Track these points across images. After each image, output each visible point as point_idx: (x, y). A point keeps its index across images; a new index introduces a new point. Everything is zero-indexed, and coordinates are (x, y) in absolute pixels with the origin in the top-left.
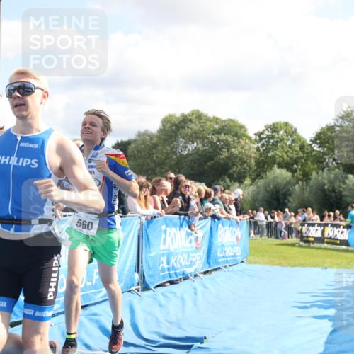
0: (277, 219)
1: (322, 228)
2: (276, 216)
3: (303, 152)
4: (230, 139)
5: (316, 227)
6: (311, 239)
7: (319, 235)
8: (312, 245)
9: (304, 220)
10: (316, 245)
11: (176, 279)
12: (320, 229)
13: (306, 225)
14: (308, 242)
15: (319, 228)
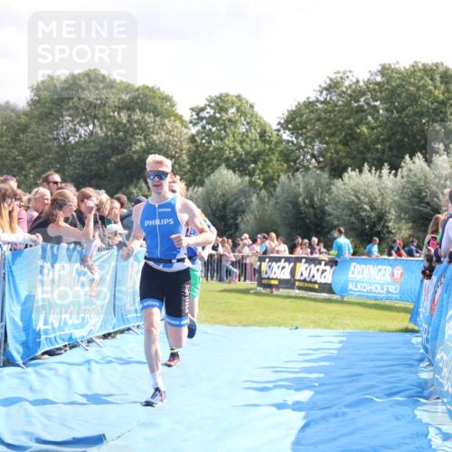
0: (221, 250)
1: (292, 264)
2: (220, 245)
3: (265, 141)
4: (149, 118)
5: (282, 263)
6: (273, 282)
7: (286, 275)
8: (275, 292)
9: (265, 253)
10: (283, 291)
11: (57, 346)
12: (288, 267)
13: (267, 260)
14: (270, 286)
15: (287, 264)
